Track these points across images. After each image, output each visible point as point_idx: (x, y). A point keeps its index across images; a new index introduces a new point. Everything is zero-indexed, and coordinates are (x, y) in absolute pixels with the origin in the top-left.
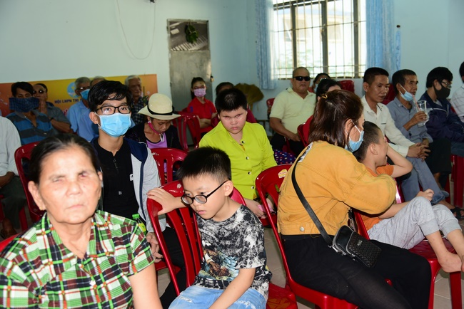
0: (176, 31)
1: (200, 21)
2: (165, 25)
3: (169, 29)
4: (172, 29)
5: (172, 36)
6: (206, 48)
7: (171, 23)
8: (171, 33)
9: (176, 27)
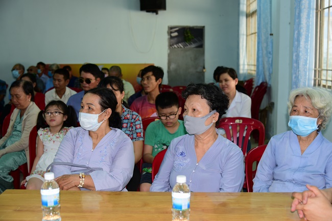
0: (176, 34)
1: (197, 26)
2: (166, 29)
3: (170, 33)
4: (171, 33)
5: (172, 37)
6: (201, 46)
7: (171, 28)
8: (171, 36)
9: (176, 31)
